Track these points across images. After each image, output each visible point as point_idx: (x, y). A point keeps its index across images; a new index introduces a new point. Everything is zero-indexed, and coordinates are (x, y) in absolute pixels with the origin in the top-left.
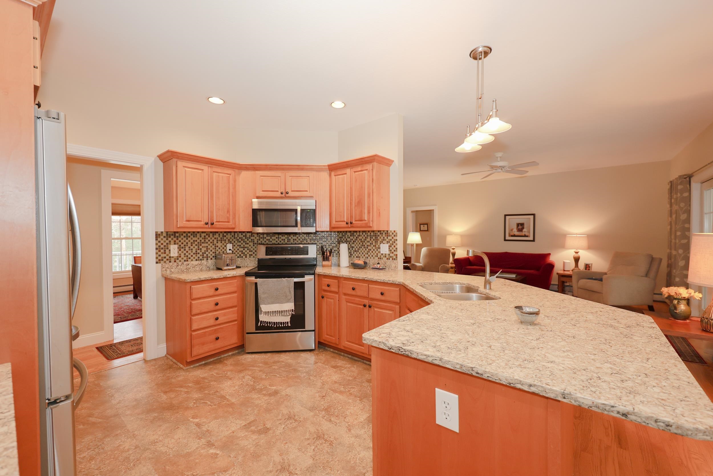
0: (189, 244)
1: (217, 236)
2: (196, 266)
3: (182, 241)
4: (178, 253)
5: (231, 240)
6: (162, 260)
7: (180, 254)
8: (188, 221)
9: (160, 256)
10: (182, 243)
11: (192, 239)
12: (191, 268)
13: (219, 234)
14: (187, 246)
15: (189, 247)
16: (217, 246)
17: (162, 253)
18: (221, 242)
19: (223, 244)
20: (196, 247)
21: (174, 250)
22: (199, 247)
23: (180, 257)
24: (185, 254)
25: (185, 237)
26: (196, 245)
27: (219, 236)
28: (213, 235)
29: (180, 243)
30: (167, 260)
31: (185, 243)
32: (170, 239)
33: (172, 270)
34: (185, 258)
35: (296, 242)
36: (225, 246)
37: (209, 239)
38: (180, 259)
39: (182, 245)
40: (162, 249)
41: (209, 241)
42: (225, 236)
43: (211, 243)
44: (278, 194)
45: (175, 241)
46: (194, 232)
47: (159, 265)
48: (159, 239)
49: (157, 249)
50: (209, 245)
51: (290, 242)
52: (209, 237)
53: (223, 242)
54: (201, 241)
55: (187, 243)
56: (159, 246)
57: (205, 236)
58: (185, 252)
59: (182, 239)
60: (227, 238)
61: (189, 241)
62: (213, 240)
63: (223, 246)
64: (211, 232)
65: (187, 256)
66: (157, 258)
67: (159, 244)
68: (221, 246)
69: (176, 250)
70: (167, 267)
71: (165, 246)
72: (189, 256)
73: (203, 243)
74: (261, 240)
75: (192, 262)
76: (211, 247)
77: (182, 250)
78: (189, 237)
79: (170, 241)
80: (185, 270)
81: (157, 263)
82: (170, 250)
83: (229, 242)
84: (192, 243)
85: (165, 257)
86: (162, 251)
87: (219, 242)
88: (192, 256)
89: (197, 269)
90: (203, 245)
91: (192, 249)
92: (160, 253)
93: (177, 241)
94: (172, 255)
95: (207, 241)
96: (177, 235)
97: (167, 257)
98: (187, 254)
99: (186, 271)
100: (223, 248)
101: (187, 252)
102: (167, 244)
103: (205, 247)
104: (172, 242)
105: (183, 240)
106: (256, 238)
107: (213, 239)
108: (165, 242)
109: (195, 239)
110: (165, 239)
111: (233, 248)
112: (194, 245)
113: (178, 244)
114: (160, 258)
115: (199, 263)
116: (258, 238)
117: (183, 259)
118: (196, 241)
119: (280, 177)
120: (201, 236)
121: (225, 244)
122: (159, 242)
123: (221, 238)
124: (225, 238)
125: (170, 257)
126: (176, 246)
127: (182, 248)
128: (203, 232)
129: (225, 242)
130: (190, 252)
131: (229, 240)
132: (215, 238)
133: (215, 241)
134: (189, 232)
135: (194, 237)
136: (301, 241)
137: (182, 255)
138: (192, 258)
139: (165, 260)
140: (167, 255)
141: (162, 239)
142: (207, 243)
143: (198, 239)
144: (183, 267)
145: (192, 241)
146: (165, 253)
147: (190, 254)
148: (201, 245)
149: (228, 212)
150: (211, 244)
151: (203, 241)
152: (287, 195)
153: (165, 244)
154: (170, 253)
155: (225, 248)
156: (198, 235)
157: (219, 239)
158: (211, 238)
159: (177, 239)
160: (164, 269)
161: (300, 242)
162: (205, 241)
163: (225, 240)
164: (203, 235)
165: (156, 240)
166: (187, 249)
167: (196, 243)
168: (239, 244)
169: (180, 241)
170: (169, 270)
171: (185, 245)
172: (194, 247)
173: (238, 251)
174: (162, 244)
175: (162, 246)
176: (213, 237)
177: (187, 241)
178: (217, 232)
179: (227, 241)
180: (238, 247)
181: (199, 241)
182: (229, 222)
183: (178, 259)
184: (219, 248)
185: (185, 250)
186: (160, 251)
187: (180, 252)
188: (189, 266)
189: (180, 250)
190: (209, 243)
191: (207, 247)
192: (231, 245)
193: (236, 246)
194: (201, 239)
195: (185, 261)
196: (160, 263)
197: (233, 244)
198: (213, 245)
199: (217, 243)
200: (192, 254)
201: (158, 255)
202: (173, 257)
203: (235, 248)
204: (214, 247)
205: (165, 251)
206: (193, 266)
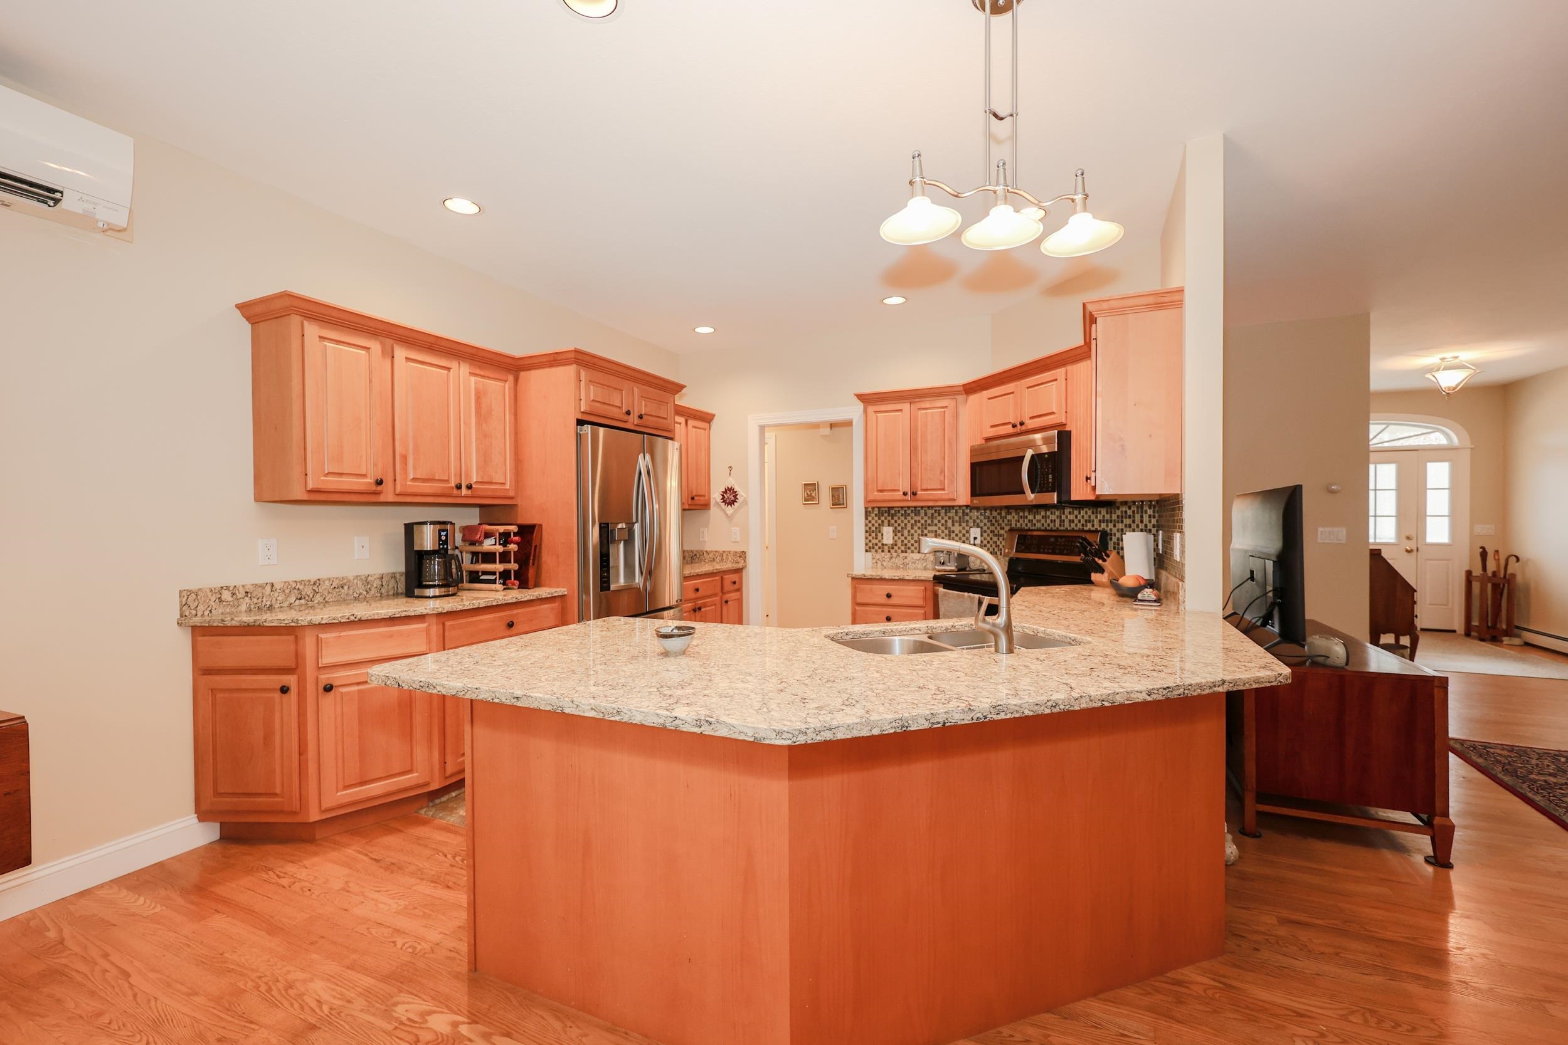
0: (909, 525)
1: (952, 513)
2: (917, 562)
3: (899, 521)
4: (893, 539)
5: (978, 521)
6: (873, 548)
7: (896, 541)
8: (881, 491)
9: (870, 541)
10: (899, 525)
11: (912, 518)
12: (910, 564)
13: (956, 512)
14: (906, 529)
15: (909, 531)
16: (953, 532)
17: (873, 538)
18: (960, 525)
19: (964, 528)
20: (919, 531)
21: (888, 535)
22: (922, 531)
23: (896, 545)
24: (902, 541)
25: (902, 515)
26: (919, 528)
27: (956, 515)
28: (946, 513)
29: (896, 525)
30: (879, 548)
31: (903, 525)
32: (883, 518)
33: (884, 563)
34: (903, 548)
35: (1073, 525)
36: (968, 532)
37: (940, 518)
38: (896, 548)
39: (899, 528)
40: (873, 532)
41: (939, 521)
42: (967, 514)
43: (942, 525)
44: (1009, 429)
45: (889, 521)
46: (915, 507)
47: (869, 554)
48: (870, 518)
49: (866, 532)
50: (939, 528)
51: (1064, 526)
52: (939, 515)
53: (964, 525)
54: (926, 521)
55: (906, 525)
56: (870, 528)
57: (932, 514)
58: (903, 538)
59: (899, 518)
60: (971, 518)
61: (909, 521)
62: (946, 521)
63: (964, 532)
64: (943, 507)
65: (906, 545)
66: (866, 544)
67: (870, 525)
68: (960, 532)
69: (891, 534)
70: (878, 558)
71: (876, 528)
72: (909, 545)
73: (929, 525)
74: (1021, 521)
75: (912, 555)
76: (943, 532)
77: (899, 535)
78: (909, 515)
79: (883, 522)
80: (902, 566)
81: (867, 551)
82: (882, 535)
83: (974, 525)
84: (912, 524)
85: (876, 545)
86: (874, 535)
87: (957, 524)
88: (912, 545)
89: (919, 566)
90: (929, 528)
91: (912, 535)
92: (870, 538)
93: (893, 522)
94: (885, 542)
95: (936, 521)
96: (893, 512)
97: (880, 545)
98: (906, 541)
99: (903, 568)
100: (964, 535)
101: (906, 538)
102: (879, 525)
103: (932, 531)
104: (886, 522)
105: (901, 520)
106: (1014, 517)
107: (946, 518)
108: (876, 522)
109: (917, 518)
110: (877, 518)
111: (982, 535)
112: (916, 528)
113: (892, 525)
114: (870, 545)
115: (922, 557)
116: (1016, 517)
117: (899, 548)
118: (919, 521)
119: (1013, 393)
120: (926, 514)
121: (967, 528)
122: (870, 522)
123: (960, 517)
124: (967, 518)
125: (883, 544)
126: (891, 529)
127: (899, 531)
128: (929, 507)
129: (967, 525)
130: (909, 538)
131: (974, 521)
132: (949, 518)
133: (950, 523)
134: (909, 507)
135: (915, 515)
136: (1083, 525)
137: (899, 544)
138: (913, 548)
139: (876, 547)
140: (879, 541)
141: (873, 518)
142: (936, 525)
143: (922, 518)
144: (898, 561)
145: (913, 521)
146: (876, 538)
147: (909, 541)
148: (926, 528)
149: (943, 472)
150: (943, 528)
151: (929, 521)
152: (1024, 428)
153: (877, 525)
154: (882, 538)
155: (967, 535)
156: (922, 512)
157: (957, 518)
158: (942, 518)
159: (892, 519)
160: (874, 561)
161: (1080, 526)
162: (932, 521)
163: (967, 521)
164: (930, 512)
165: (866, 519)
166: (906, 533)
167: (919, 525)
168: (992, 528)
169: (896, 521)
170: (880, 563)
171: (902, 528)
172: (916, 531)
173: (991, 542)
174: (873, 525)
175: (873, 528)
176: (946, 515)
177: (906, 521)
178: (953, 507)
179: (971, 522)
180: (991, 535)
181: (923, 521)
182: (943, 489)
183: (893, 548)
184: (957, 535)
185: (902, 535)
186: (870, 535)
187: (896, 538)
188: (907, 561)
189: (896, 535)
190: (939, 525)
191: (936, 531)
192: (979, 529)
193: (989, 531)
194: (926, 518)
195: (902, 552)
196: (870, 551)
197: (982, 528)
198: (946, 528)
199: (953, 525)
200: (913, 542)
201: (868, 541)
202: (886, 545)
203: (985, 535)
204: (947, 532)
205: (876, 535)
206: (912, 560)
